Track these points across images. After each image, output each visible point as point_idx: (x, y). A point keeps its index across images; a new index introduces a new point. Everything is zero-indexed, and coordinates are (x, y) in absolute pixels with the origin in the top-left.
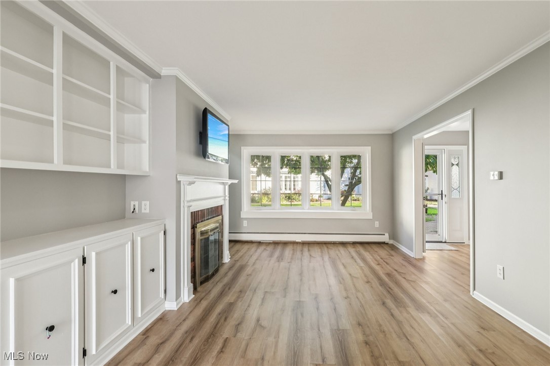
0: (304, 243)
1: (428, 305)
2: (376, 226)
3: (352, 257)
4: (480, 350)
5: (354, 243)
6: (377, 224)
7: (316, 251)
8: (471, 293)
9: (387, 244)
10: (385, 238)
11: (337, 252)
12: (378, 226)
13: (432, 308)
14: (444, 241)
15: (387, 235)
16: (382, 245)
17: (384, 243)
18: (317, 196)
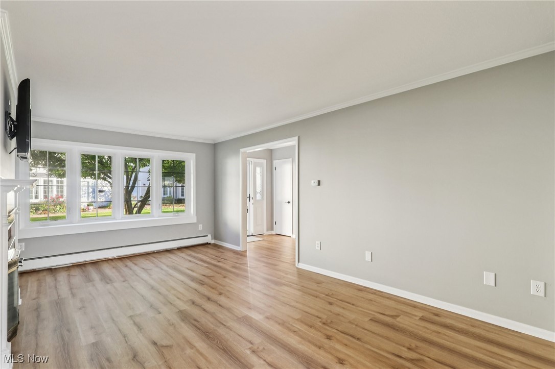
0: (121, 259)
1: (279, 280)
2: (199, 229)
3: (190, 261)
4: (327, 295)
5: (179, 249)
6: (200, 227)
7: (144, 263)
8: (297, 266)
9: (210, 244)
10: (209, 239)
11: (170, 259)
12: (201, 229)
13: (283, 281)
14: (251, 234)
15: (209, 236)
16: (207, 246)
17: (207, 244)
18: (86, 204)
